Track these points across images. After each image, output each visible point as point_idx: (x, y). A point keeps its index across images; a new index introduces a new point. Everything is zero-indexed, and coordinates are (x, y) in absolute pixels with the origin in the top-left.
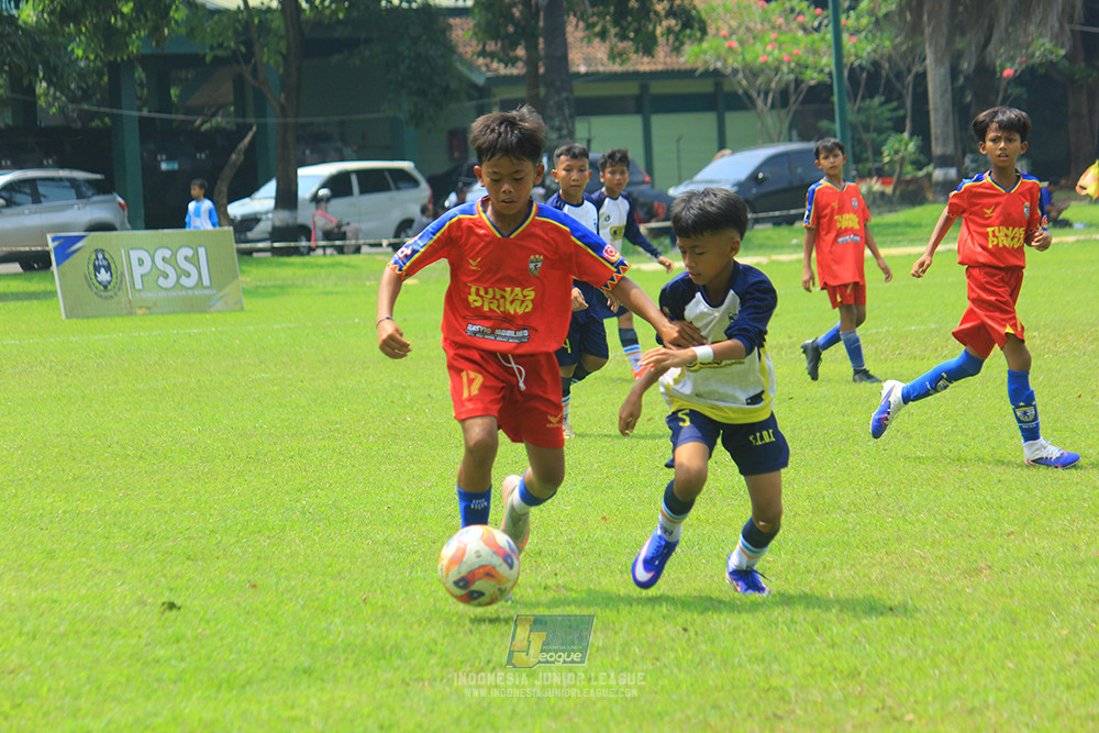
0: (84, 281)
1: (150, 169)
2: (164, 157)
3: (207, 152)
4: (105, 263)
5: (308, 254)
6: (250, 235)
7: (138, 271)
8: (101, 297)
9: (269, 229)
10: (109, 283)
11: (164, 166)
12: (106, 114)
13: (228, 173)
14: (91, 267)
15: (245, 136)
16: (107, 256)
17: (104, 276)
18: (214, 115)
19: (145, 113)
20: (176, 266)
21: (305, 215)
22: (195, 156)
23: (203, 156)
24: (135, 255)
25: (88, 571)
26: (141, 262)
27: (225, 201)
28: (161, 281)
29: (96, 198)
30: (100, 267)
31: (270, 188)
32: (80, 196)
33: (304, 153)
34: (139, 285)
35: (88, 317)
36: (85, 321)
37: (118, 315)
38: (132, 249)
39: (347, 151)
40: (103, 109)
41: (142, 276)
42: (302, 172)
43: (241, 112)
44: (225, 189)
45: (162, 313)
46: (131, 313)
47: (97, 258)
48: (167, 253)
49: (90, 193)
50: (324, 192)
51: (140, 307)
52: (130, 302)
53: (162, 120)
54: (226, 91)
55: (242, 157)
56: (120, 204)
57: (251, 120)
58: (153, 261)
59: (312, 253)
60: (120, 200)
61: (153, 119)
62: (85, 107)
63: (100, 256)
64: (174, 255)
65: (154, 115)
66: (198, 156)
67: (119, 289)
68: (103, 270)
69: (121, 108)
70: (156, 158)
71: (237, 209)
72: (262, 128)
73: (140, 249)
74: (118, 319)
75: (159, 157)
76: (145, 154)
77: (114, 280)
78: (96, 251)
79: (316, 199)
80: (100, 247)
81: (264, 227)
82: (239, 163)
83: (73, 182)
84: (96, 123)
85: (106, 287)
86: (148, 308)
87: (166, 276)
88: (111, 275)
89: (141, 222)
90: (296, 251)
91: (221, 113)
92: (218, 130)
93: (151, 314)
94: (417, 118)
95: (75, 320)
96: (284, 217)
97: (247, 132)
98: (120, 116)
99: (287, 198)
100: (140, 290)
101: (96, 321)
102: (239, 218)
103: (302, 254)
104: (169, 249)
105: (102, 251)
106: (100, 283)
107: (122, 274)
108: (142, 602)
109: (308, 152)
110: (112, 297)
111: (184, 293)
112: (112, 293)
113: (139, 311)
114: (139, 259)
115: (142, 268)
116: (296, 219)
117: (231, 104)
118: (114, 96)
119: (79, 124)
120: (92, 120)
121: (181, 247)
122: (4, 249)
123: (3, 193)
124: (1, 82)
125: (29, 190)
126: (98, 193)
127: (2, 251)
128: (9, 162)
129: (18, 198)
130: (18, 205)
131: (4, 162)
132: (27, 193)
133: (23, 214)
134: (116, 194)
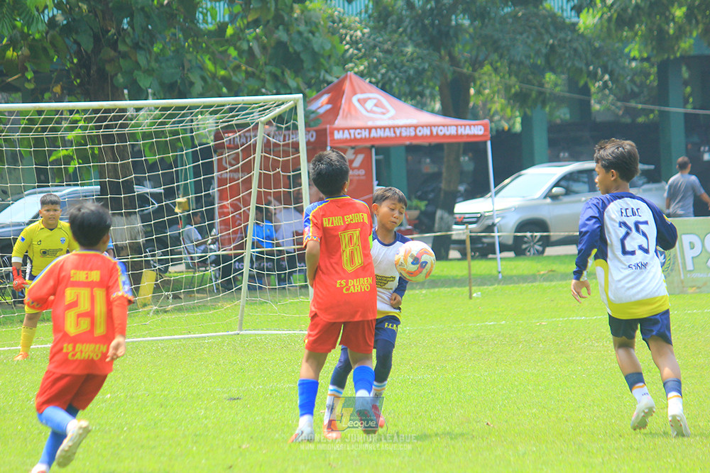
2: (707, 148)
7: (689, 254)
11: (706, 157)
12: (652, 111)
19: (689, 109)
24: (686, 239)
26: (692, 246)
29: (646, 186)
34: (690, 267)
38: (684, 234)
40: (649, 107)
41: (693, 258)
46: (682, 292)
49: (641, 182)
51: (692, 287)
52: (682, 282)
53: (705, 115)
58: (703, 245)
61: (697, 115)
62: (633, 104)
65: (697, 111)
70: (699, 150)
73: (691, 234)
75: (702, 149)
76: (689, 146)
77: (667, 263)
84: (641, 120)
86: (698, 288)
88: (665, 258)
93: (701, 292)
98: (668, 112)
100: (691, 271)
107: (675, 257)
113: (690, 290)
114: (690, 243)
115: (693, 251)
118: (661, 95)
119: (628, 120)
120: (640, 116)
122: (562, 234)
123: (563, 183)
124: (559, 82)
125: (586, 180)
126: (648, 182)
127: (559, 236)
128: (567, 154)
129: (576, 186)
130: (576, 193)
131: (562, 155)
132: (585, 182)
133: (580, 201)
134: (663, 183)
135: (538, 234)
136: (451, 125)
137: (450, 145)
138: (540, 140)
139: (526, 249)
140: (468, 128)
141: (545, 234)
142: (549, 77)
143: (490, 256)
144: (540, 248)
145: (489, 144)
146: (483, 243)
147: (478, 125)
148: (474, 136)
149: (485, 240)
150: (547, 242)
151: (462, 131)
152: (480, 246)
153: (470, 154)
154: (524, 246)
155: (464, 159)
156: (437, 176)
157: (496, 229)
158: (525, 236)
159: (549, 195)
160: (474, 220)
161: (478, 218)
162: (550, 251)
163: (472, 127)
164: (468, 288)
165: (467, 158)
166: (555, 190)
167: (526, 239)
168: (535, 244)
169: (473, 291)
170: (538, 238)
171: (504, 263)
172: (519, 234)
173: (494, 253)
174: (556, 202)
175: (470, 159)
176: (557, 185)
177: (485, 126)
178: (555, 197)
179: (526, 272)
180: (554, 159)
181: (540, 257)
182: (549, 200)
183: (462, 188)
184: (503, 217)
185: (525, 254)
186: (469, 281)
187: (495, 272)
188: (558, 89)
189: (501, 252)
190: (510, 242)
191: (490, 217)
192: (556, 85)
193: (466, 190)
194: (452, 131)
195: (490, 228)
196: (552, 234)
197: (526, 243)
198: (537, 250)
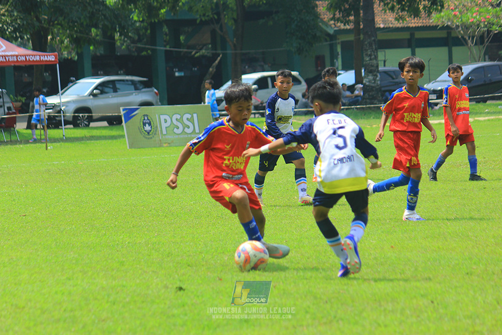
0: (138, 131)
1: (170, 76)
2: (177, 70)
3: (198, 67)
4: (148, 121)
7: (164, 125)
8: (146, 138)
10: (150, 131)
11: (177, 74)
12: (149, 49)
14: (142, 123)
15: (216, 60)
16: (149, 118)
17: (147, 128)
18: (201, 49)
19: (168, 48)
20: (183, 123)
23: (196, 69)
24: (163, 117)
25: (140, 272)
26: (166, 121)
28: (175, 130)
29: (144, 90)
30: (146, 123)
32: (136, 89)
33: (245, 67)
34: (164, 132)
35: (140, 148)
36: (139, 149)
37: (155, 147)
38: (161, 114)
39: (266, 67)
40: (147, 46)
41: (166, 128)
42: (244, 77)
43: (214, 47)
45: (176, 146)
46: (161, 146)
47: (144, 119)
48: (178, 117)
49: (141, 87)
50: (255, 87)
51: (165, 143)
52: (160, 140)
53: (176, 51)
54: (207, 38)
55: (215, 70)
56: (155, 93)
57: (219, 52)
58: (172, 121)
60: (156, 91)
61: (171, 51)
62: (139, 45)
63: (146, 118)
64: (182, 117)
65: (172, 49)
66: (193, 69)
67: (155, 134)
68: (147, 125)
69: (156, 46)
70: (173, 70)
72: (225, 55)
73: (166, 114)
74: (154, 149)
75: (174, 70)
76: (168, 68)
77: (153, 130)
78: (144, 115)
80: (146, 114)
82: (213, 72)
83: (133, 82)
84: (144, 53)
85: (148, 133)
86: (169, 144)
87: (178, 128)
88: (151, 128)
89: (166, 101)
91: (204, 48)
92: (203, 56)
93: (170, 146)
94: (300, 51)
95: (133, 149)
97: (217, 58)
98: (156, 50)
100: (165, 135)
101: (144, 150)
104: (179, 114)
105: (147, 115)
106: (146, 131)
107: (157, 127)
108: (166, 287)
109: (247, 67)
110: (151, 138)
111: (186, 136)
112: (151, 136)
113: (164, 145)
114: (165, 120)
115: (166, 124)
117: (209, 44)
118: (153, 40)
119: (136, 54)
120: (142, 52)
121: (185, 114)
122: (100, 114)
123: (99, 88)
124: (98, 33)
125: (111, 86)
126: (145, 88)
127: (98, 115)
128: (102, 72)
129: (106, 90)
130: (106, 93)
131: (99, 72)
132: (110, 88)
133: (109, 97)
134: (153, 88)
135: (86, 115)
136: (36, 55)
137: (37, 66)
138: (88, 65)
139: (79, 123)
140: (46, 56)
141: (90, 114)
142: (93, 30)
143: (60, 127)
144: (87, 123)
145: (58, 65)
146: (56, 120)
147: (51, 55)
148: (50, 61)
149: (57, 119)
150: (91, 119)
151: (42, 58)
152: (54, 121)
153: (50, 72)
154: (78, 122)
155: (46, 74)
156: (30, 84)
157: (62, 112)
158: (79, 116)
159: (92, 94)
161: (53, 107)
162: (92, 124)
163: (48, 56)
164: (45, 144)
165: (47, 74)
167: (79, 118)
168: (84, 120)
169: (48, 145)
170: (86, 117)
171: (66, 130)
172: (76, 114)
173: (62, 126)
174: (96, 98)
175: (49, 74)
176: (96, 88)
177: (55, 56)
178: (95, 95)
179: (78, 136)
180: (95, 74)
181: (87, 128)
182: (91, 97)
183: (45, 90)
184: (67, 106)
185: (79, 126)
186: (46, 140)
187: (62, 136)
188: (98, 38)
189: (64, 125)
190: (71, 119)
191: (59, 106)
192: (97, 35)
193: (47, 91)
194: (38, 58)
195: (59, 112)
196: (93, 114)
197: (79, 120)
198: (85, 124)
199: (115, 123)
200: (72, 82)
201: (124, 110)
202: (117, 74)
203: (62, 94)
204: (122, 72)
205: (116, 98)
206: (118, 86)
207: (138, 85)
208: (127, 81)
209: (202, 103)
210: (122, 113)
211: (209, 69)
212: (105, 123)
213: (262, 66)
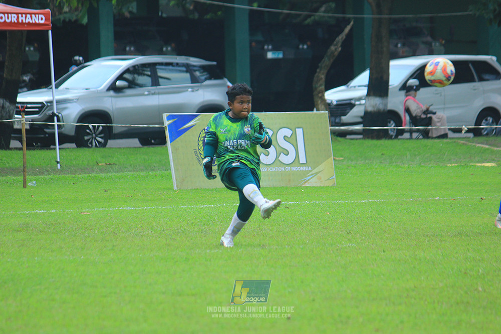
1: (257, 58)
2: (270, 47)
3: (309, 43)
5: (396, 137)
6: (344, 119)
9: (362, 114)
11: (270, 55)
13: (326, 62)
15: (342, 30)
18: (317, 10)
19: (255, 7)
20: (276, 145)
21: (396, 101)
22: (299, 46)
23: (305, 47)
27: (323, 87)
29: (208, 82)
31: (363, 78)
32: (194, 80)
33: (396, 46)
39: (436, 45)
42: (393, 63)
43: (341, 7)
44: (323, 77)
50: (414, 82)
53: (270, 14)
55: (339, 49)
57: (349, 16)
59: (399, 137)
61: (261, 13)
64: (275, 135)
65: (263, 9)
66: (301, 46)
69: (232, 2)
70: (263, 48)
71: (333, 95)
75: (266, 47)
76: (254, 44)
79: (405, 88)
81: (356, 112)
82: (336, 53)
83: (189, 68)
84: (210, 16)
90: (385, 135)
91: (323, 8)
92: (320, 24)
96: (375, 103)
97: (345, 27)
98: (233, 9)
99: (378, 86)
102: (335, 103)
103: (390, 137)
109: (399, 45)
111: (282, 167)
116: (386, 105)
121: (280, 128)
123: (127, 76)
125: (149, 73)
126: (210, 78)
129: (141, 79)
130: (141, 86)
131: (128, 48)
132: (148, 75)
133: (143, 95)
134: (226, 80)
135: (101, 125)
136: (11, 13)
138: (106, 33)
139: (89, 140)
140: (29, 16)
141: (108, 125)
143: (52, 147)
144: (102, 141)
145: (50, 32)
146: (46, 133)
147: (39, 14)
148: (36, 24)
150: (109, 134)
151: (22, 19)
152: (42, 136)
154: (86, 138)
155: (30, 49)
157: (55, 118)
158: (88, 127)
159: (113, 88)
160: (37, 110)
161: (40, 108)
162: (111, 143)
163: (33, 16)
164: (22, 177)
166: (118, 83)
167: (88, 131)
168: (96, 136)
169: (28, 180)
170: (101, 128)
171: (63, 152)
173: (55, 144)
174: (121, 94)
175: (35, 49)
176: (120, 77)
177: (46, 15)
178: (118, 90)
180: (119, 51)
181: (102, 149)
182: (112, 93)
183: (26, 78)
185: (88, 147)
190: (72, 133)
193: (31, 80)
194: (13, 19)
195: (51, 118)
196: (114, 125)
197: (88, 134)
198: (98, 141)
199: (153, 141)
200: (77, 65)
201: (169, 118)
202: (160, 53)
203: (57, 87)
204: (169, 48)
205: (156, 97)
206: (161, 73)
207: (198, 74)
208: (177, 64)
209: (315, 109)
210: (167, 123)
211: (328, 47)
212: (135, 142)
213: (429, 44)
